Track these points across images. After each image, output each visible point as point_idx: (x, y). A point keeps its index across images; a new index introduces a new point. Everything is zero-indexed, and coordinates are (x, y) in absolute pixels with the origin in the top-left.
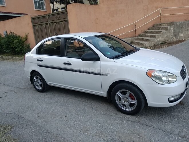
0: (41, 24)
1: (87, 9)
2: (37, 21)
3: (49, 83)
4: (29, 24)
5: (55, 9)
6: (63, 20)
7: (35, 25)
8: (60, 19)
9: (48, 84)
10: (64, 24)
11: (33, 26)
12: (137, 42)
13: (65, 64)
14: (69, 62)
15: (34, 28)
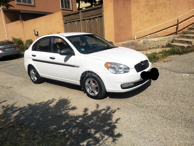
0: (73, 22)
1: (124, 3)
2: (68, 18)
3: (42, 74)
4: (60, 21)
5: (80, 8)
6: (97, 16)
7: (66, 22)
8: (94, 14)
9: (41, 76)
10: (98, 20)
11: (64, 23)
12: (181, 40)
13: (51, 58)
14: (53, 56)
15: (65, 26)
